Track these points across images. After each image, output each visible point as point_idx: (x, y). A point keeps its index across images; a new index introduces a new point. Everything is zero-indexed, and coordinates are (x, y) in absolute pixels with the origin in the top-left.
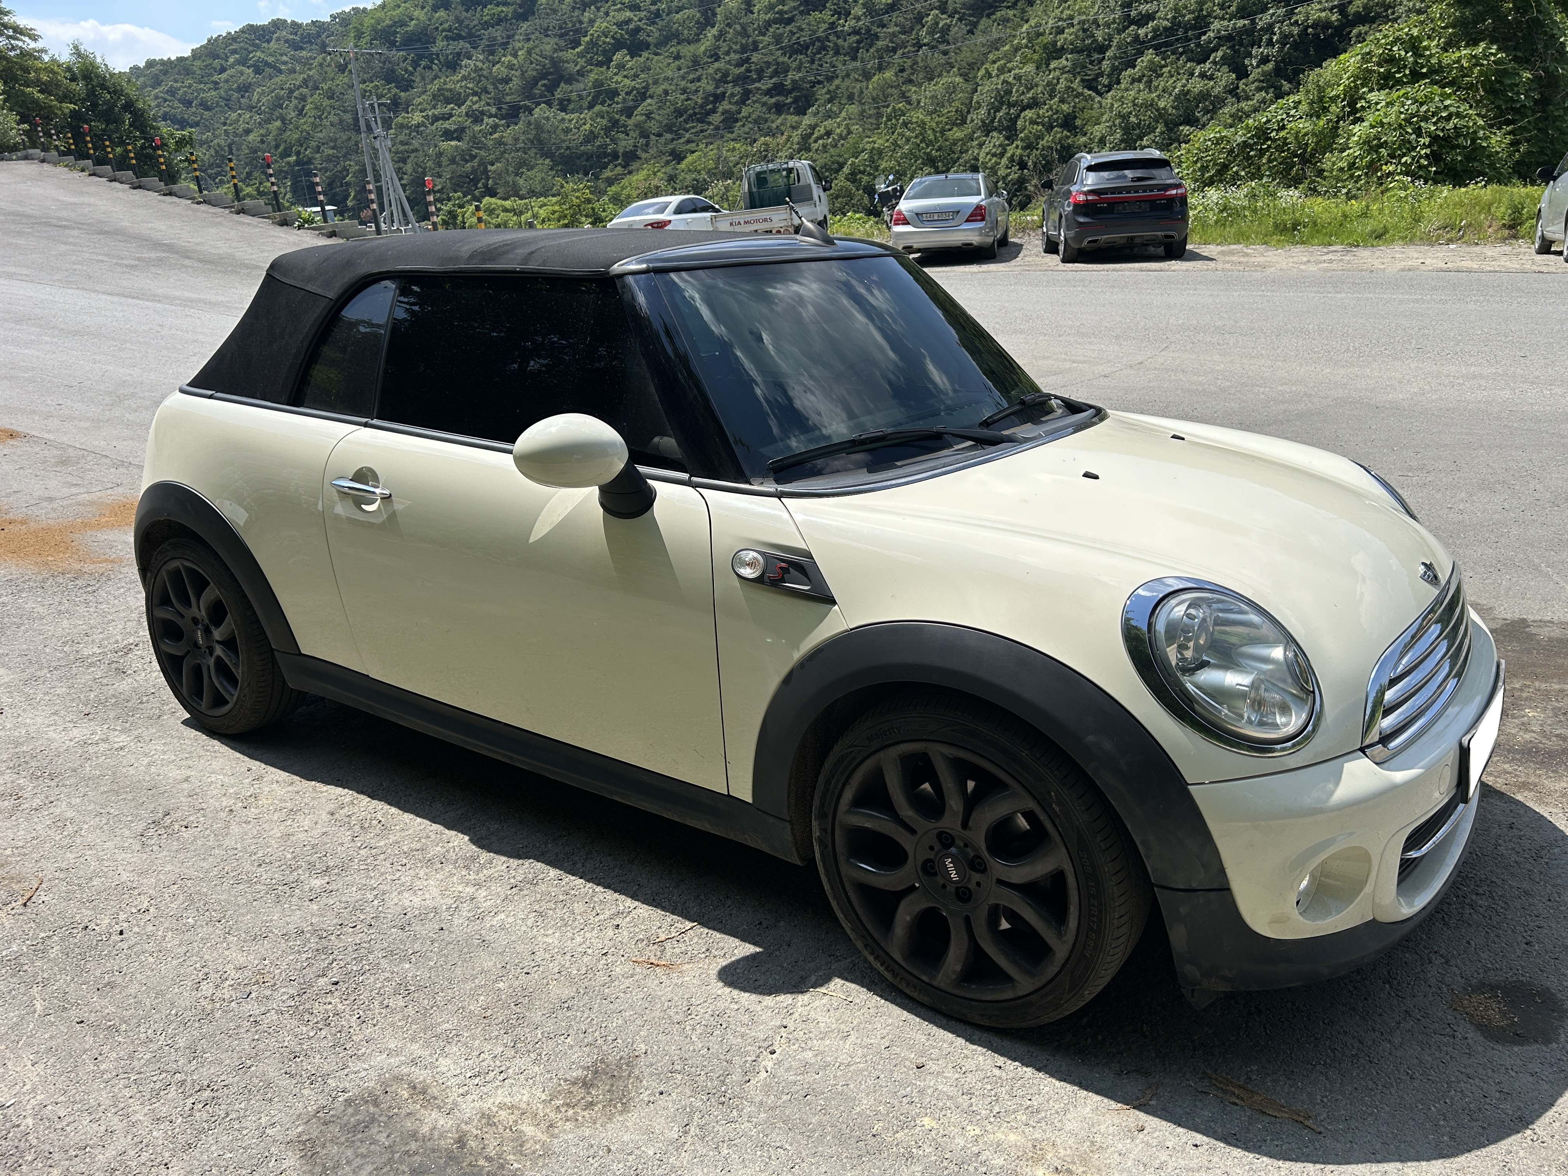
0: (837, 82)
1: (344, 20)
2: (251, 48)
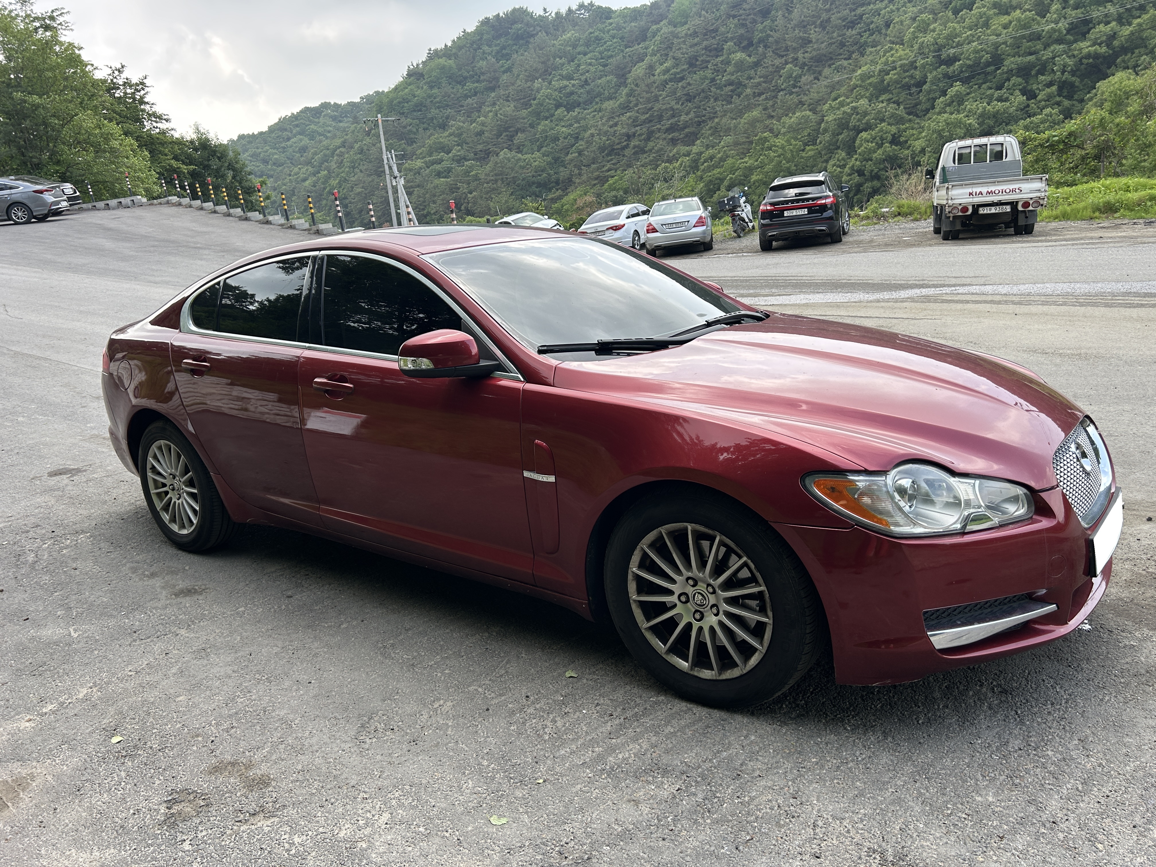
0: (716, 120)
1: (368, 100)
2: (308, 123)
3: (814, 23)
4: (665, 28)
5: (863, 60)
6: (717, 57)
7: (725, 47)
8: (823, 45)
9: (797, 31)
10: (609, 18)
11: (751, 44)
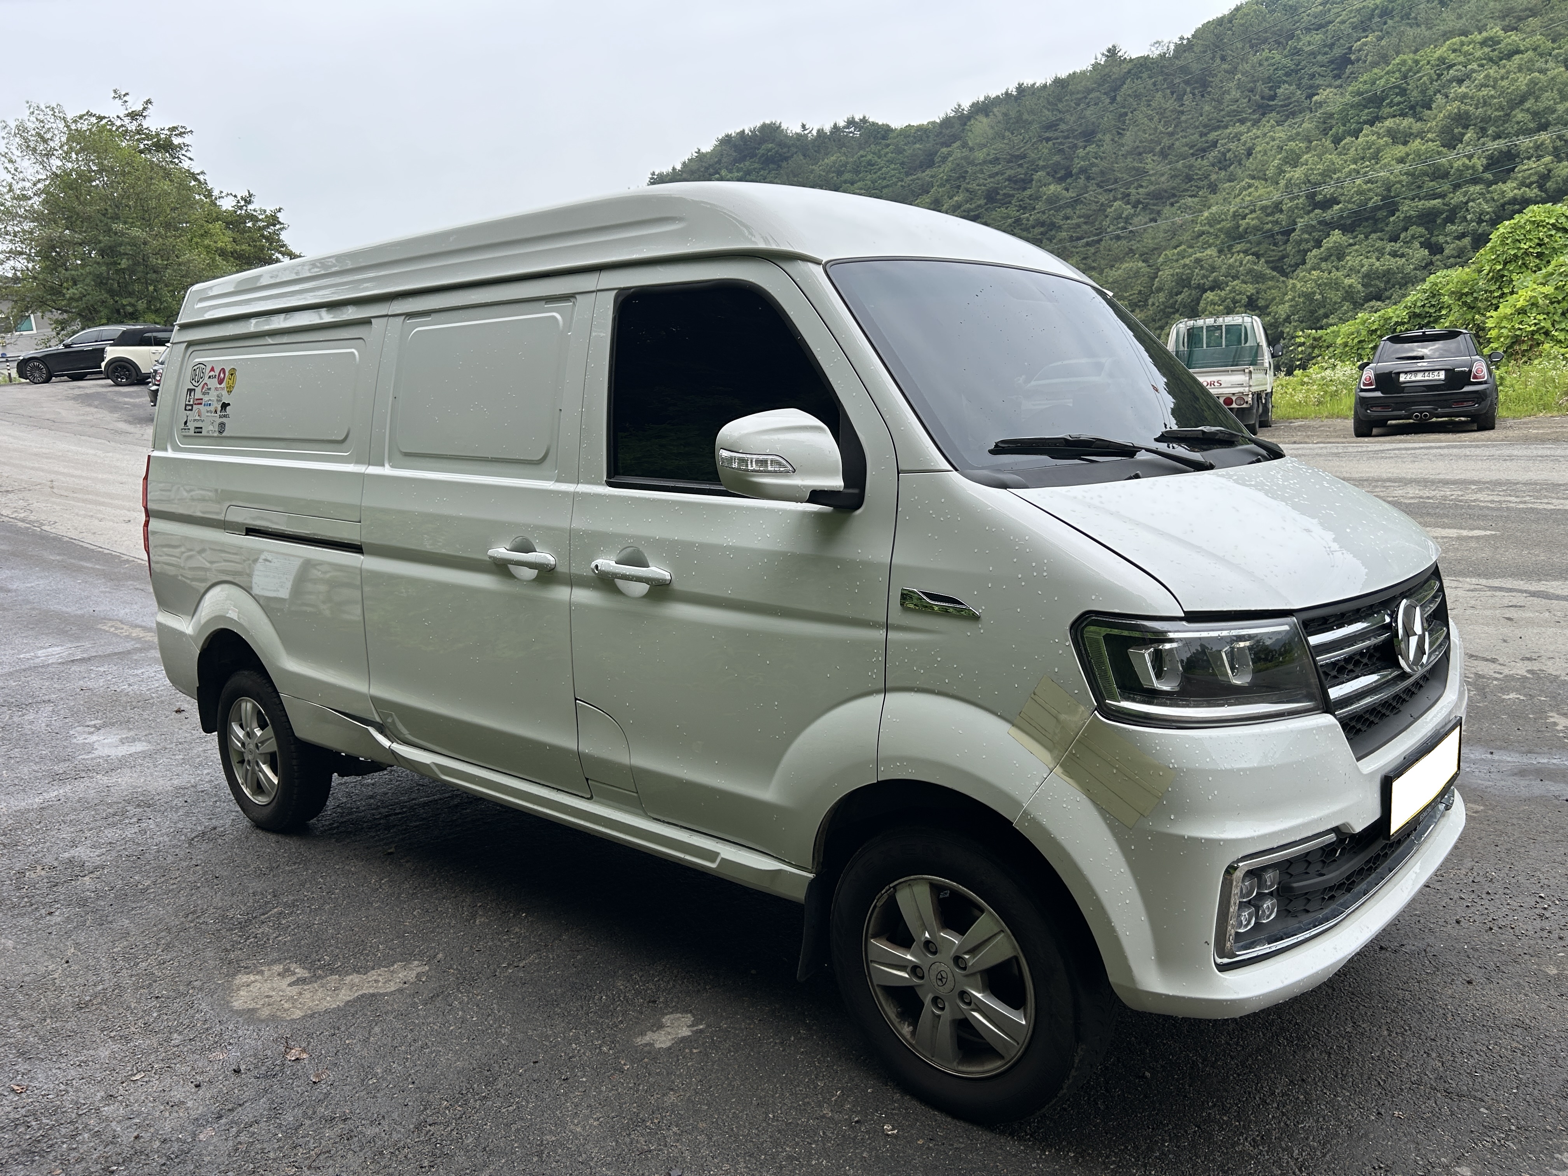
3: (1152, 151)
4: (957, 152)
5: (1213, 198)
6: (1025, 189)
7: (1034, 177)
8: (1163, 179)
9: (1129, 160)
10: (884, 138)
11: (1069, 174)
